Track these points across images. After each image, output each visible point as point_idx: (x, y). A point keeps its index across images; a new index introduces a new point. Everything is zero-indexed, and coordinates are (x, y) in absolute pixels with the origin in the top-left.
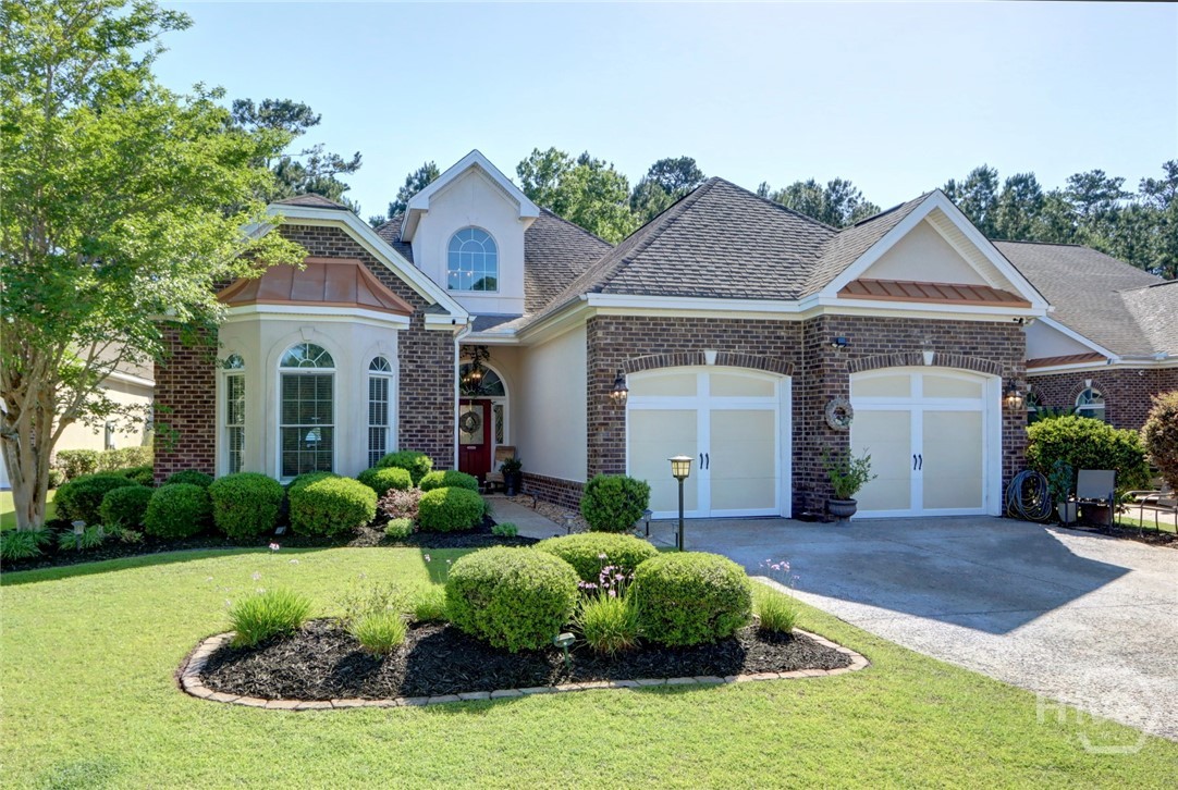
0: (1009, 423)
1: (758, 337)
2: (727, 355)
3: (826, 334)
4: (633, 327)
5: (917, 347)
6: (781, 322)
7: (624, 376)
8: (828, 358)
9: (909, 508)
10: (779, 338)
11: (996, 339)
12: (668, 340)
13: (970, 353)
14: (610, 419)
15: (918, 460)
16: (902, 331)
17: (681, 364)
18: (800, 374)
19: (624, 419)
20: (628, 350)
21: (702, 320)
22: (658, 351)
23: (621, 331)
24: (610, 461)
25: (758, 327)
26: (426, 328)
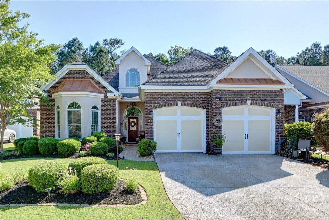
0: (278, 124)
1: (195, 97)
2: (185, 103)
3: (213, 96)
4: (156, 95)
5: (245, 99)
6: (202, 92)
7: (153, 110)
8: (214, 103)
9: (244, 151)
10: (201, 97)
11: (274, 96)
12: (166, 99)
13: (264, 101)
14: (149, 123)
15: (247, 136)
16: (240, 94)
17: (170, 106)
18: (208, 108)
19: (153, 123)
20: (154, 102)
21: (177, 92)
22: (163, 102)
23: (152, 96)
24: (149, 135)
25: (195, 94)
26: (108, 97)
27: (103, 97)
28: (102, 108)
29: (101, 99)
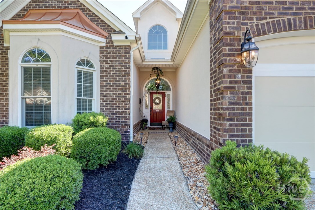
7: (251, 39)
14: (236, 82)
19: (251, 82)
20: (255, 13)
24: (236, 125)
26: (115, 44)
27: (104, 44)
28: (101, 66)
29: (100, 48)
